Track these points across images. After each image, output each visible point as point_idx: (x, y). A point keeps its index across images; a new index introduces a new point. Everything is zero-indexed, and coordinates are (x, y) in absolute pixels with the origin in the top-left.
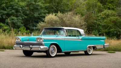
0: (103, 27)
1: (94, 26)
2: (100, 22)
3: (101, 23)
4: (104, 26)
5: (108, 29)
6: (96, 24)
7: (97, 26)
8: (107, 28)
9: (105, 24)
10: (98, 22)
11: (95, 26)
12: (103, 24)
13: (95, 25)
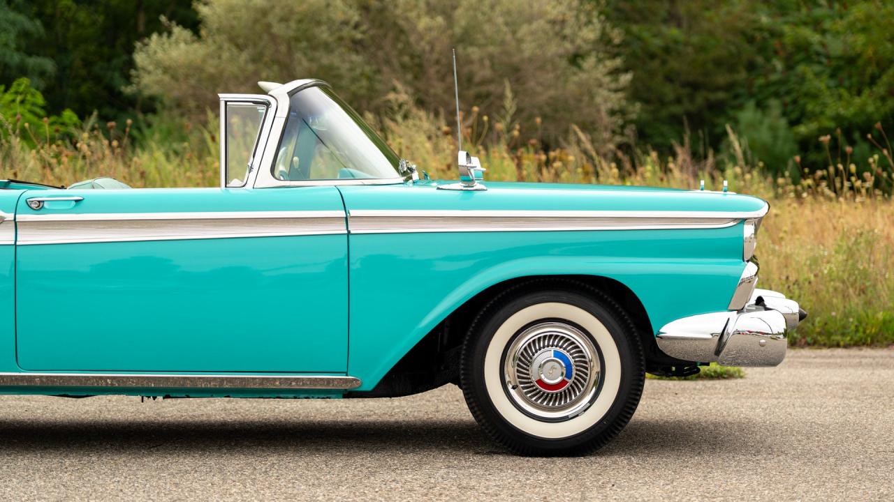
0: (832, 76)
1: (751, 67)
2: (816, 25)
3: (815, 38)
4: (851, 60)
5: (880, 89)
6: (774, 43)
7: (779, 65)
8: (873, 80)
9: (861, 39)
10: (786, 29)
11: (760, 60)
12: (836, 47)
13: (762, 50)
